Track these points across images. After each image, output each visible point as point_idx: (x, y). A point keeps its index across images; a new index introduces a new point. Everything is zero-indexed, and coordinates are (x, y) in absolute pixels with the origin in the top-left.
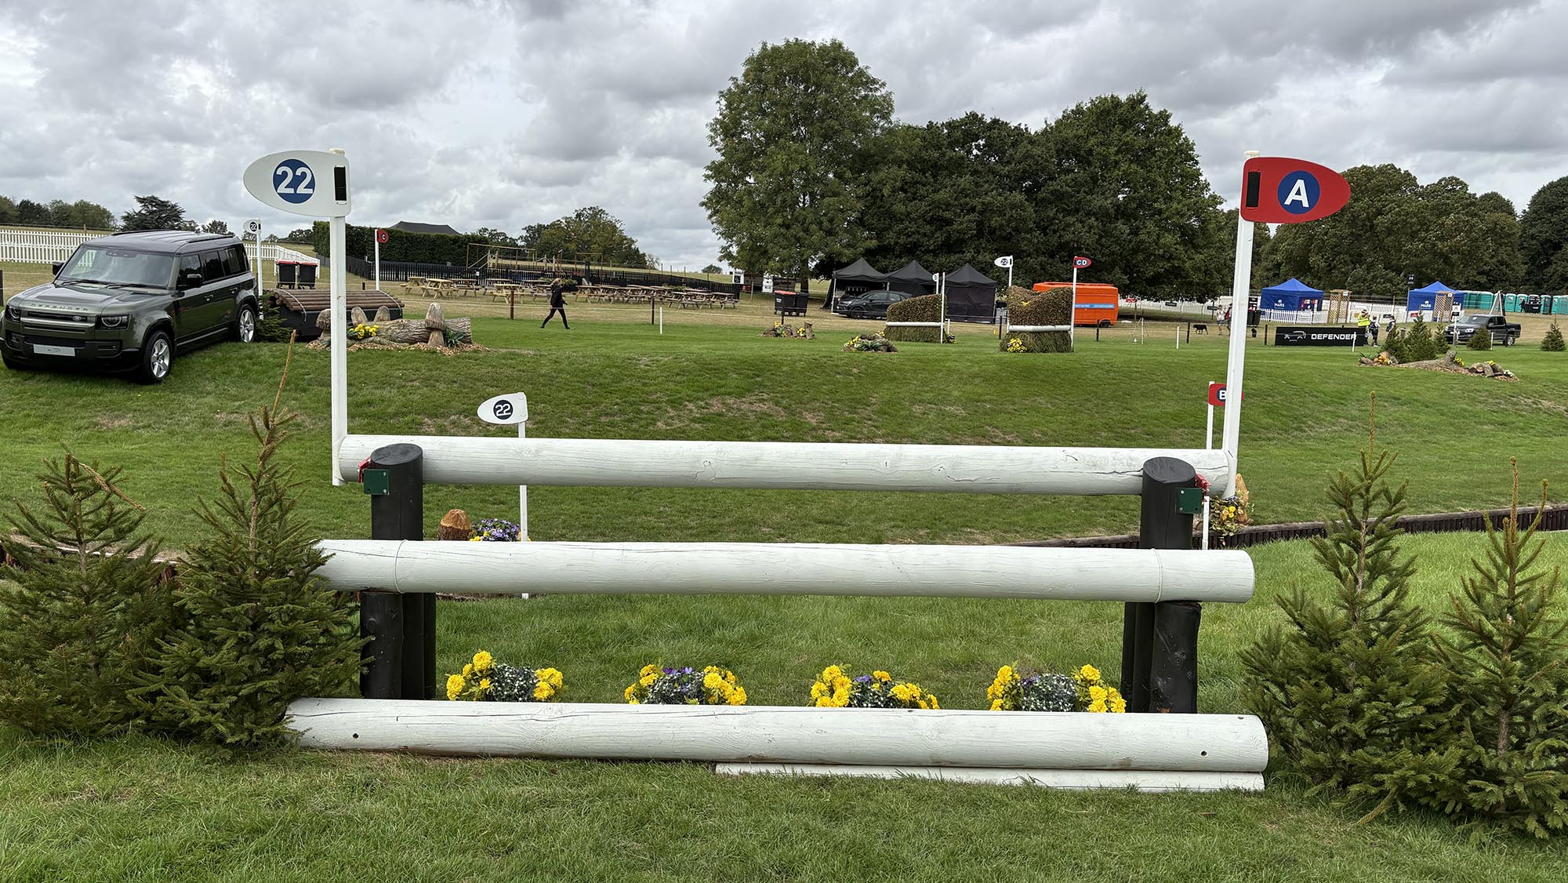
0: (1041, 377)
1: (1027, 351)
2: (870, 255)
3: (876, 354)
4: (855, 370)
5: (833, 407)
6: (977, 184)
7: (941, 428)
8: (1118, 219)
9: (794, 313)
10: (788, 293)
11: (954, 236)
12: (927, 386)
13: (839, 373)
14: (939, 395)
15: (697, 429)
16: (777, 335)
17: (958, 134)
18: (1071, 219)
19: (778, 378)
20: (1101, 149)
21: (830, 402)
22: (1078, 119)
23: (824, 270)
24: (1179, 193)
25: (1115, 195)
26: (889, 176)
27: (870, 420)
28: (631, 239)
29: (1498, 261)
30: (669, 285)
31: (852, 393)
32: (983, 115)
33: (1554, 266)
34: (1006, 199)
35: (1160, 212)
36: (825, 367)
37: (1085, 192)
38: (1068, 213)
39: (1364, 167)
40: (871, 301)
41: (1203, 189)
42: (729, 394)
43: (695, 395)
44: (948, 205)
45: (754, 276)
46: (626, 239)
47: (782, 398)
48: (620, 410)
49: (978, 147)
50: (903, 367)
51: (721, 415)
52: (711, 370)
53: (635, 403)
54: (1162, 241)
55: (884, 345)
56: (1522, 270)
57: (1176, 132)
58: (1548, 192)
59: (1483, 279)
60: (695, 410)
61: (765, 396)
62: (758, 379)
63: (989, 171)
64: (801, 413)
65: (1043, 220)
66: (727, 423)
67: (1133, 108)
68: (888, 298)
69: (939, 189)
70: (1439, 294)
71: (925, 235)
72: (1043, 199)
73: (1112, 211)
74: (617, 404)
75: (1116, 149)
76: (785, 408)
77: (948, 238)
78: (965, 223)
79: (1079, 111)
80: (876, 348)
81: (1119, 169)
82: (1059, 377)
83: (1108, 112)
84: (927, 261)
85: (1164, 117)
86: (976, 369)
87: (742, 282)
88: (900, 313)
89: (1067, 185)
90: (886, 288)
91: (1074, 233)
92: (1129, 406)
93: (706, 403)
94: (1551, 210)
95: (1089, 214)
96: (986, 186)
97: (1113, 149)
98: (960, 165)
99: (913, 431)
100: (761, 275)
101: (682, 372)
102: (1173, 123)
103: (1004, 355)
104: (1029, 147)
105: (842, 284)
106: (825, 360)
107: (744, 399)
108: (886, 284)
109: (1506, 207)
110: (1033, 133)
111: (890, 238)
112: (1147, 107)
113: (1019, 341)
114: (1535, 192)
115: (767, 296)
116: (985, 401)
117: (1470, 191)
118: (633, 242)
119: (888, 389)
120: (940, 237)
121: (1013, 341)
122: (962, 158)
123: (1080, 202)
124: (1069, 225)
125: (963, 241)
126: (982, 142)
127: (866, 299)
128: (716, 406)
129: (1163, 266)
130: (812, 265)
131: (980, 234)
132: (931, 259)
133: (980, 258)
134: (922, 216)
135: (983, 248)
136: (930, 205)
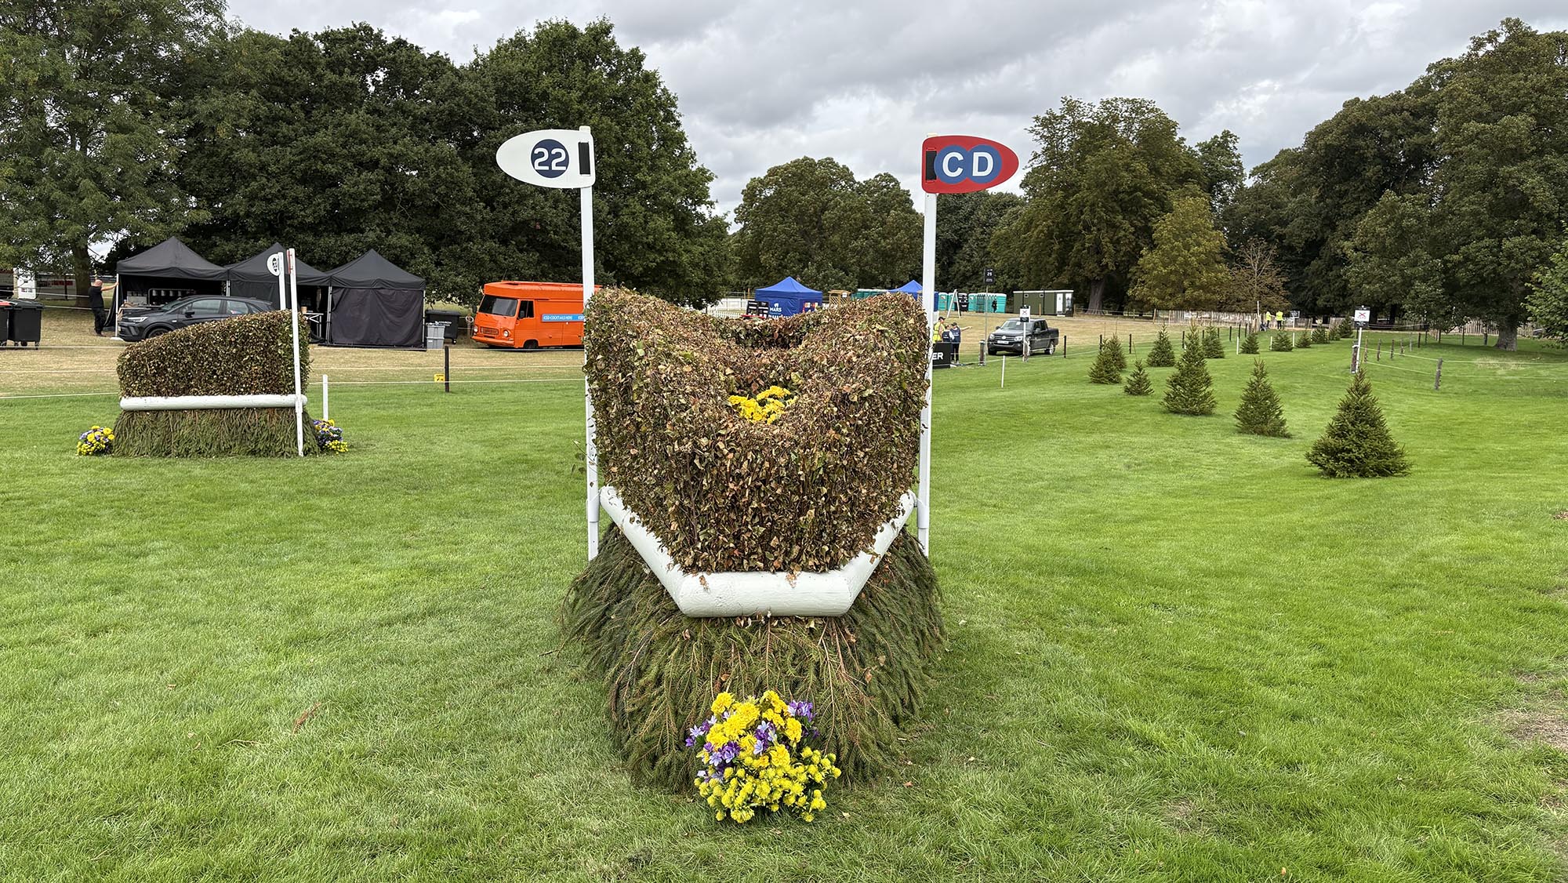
11: (346, 204)
17: (342, 52)
22: (522, 52)
24: (664, 161)
32: (381, 31)
39: (806, 159)
40: (188, 314)
41: (688, 159)
44: (332, 156)
49: (375, 79)
54: (651, 225)
57: (653, 80)
67: (595, 40)
79: (519, 42)
83: (563, 43)
85: (636, 57)
90: (225, 292)
102: (648, 65)
104: (455, 81)
108: (224, 284)
110: (457, 65)
112: (613, 42)
131: (388, 203)
133: (393, 240)
134: (289, 169)
135: (394, 225)
136: (301, 153)
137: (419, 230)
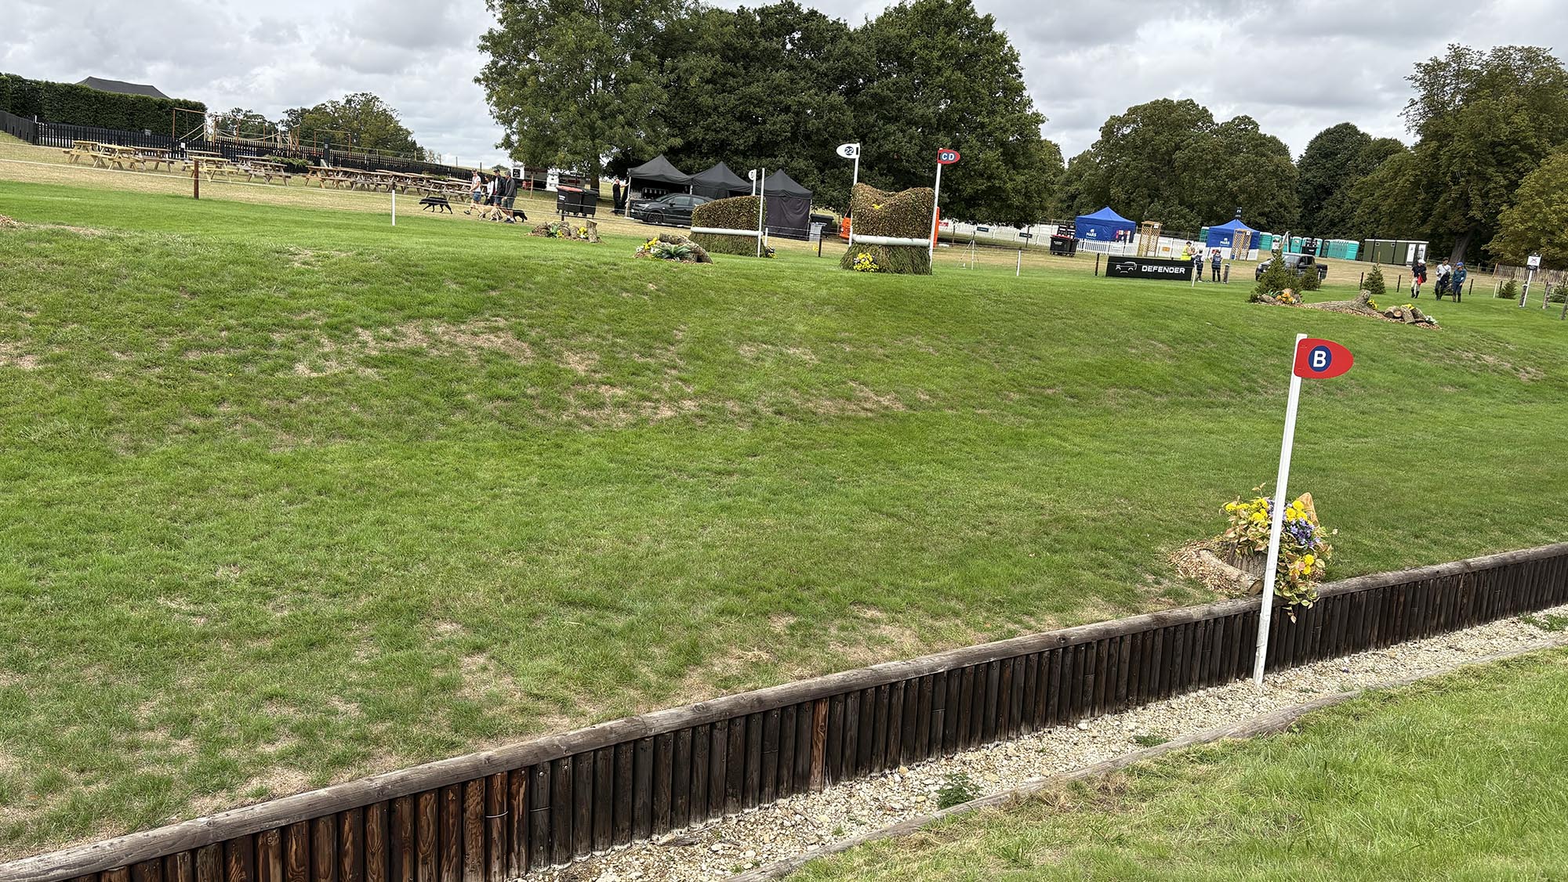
0: (913, 307)
1: (879, 271)
2: (672, 155)
3: (683, 264)
4: (651, 287)
5: (614, 344)
6: (792, 81)
7: (785, 384)
8: (940, 131)
9: (580, 214)
10: (577, 190)
11: (767, 137)
12: (758, 315)
13: (627, 291)
14: (778, 329)
15: (366, 378)
16: (551, 235)
17: (772, 22)
18: (891, 128)
19: (526, 293)
20: (923, 53)
21: (610, 336)
22: (901, 19)
23: (618, 169)
24: (1002, 107)
25: (937, 104)
26: (697, 65)
27: (675, 368)
28: (406, 130)
29: (1278, 203)
30: (430, 173)
31: (646, 323)
32: (800, 5)
33: (1324, 211)
34: (824, 99)
35: (982, 125)
36: (606, 280)
37: (906, 98)
38: (889, 120)
39: (1165, 100)
40: (671, 205)
41: (1025, 105)
42: (439, 317)
43: (378, 317)
44: (760, 101)
45: (536, 171)
46: (402, 130)
47: (531, 326)
48: (229, 340)
49: (792, 41)
50: (722, 285)
51: (416, 353)
52: (416, 274)
53: (262, 327)
54: (983, 156)
55: (694, 251)
56: (1297, 214)
57: (1000, 40)
58: (1324, 137)
59: (1263, 221)
60: (372, 344)
61: (501, 323)
62: (493, 294)
63: (806, 66)
64: (559, 353)
65: (861, 126)
66: (427, 369)
67: (959, 9)
68: (691, 204)
69: (750, 83)
70: (1239, 232)
71: (734, 132)
72: (862, 104)
73: (934, 120)
74: (228, 328)
75: (940, 53)
76: (533, 344)
77: (759, 138)
78: (779, 123)
79: (901, 10)
80: (682, 256)
81: (942, 76)
82: (936, 309)
83: (933, 12)
84: (737, 163)
85: (988, 21)
86: (824, 292)
87: (522, 177)
88: (709, 217)
89: (888, 89)
90: (688, 192)
91: (894, 143)
92: (1035, 353)
93: (395, 332)
94: (1326, 156)
95: (911, 123)
96: (802, 83)
97: (936, 54)
98: (774, 58)
99: (742, 388)
100: (546, 167)
101: (365, 277)
102: (997, 28)
103: (847, 274)
104: (849, 44)
105: (638, 184)
106: (605, 268)
107: (463, 327)
108: (689, 187)
109: (1283, 150)
110: (852, 30)
111: (697, 133)
112: (973, 10)
113: (869, 256)
114: (1313, 137)
115: (551, 195)
116: (842, 341)
117: (1261, 131)
118: (409, 133)
119: (702, 318)
120: (750, 137)
121: (861, 256)
122: (778, 50)
123: (900, 110)
124: (888, 134)
125: (777, 144)
126: (797, 35)
127: (666, 203)
128: (413, 336)
129: (982, 185)
130: (604, 161)
131: (794, 137)
132: (741, 160)
133: (794, 164)
134: (732, 111)
135: (797, 153)
136: (740, 99)
137: (812, 157)
